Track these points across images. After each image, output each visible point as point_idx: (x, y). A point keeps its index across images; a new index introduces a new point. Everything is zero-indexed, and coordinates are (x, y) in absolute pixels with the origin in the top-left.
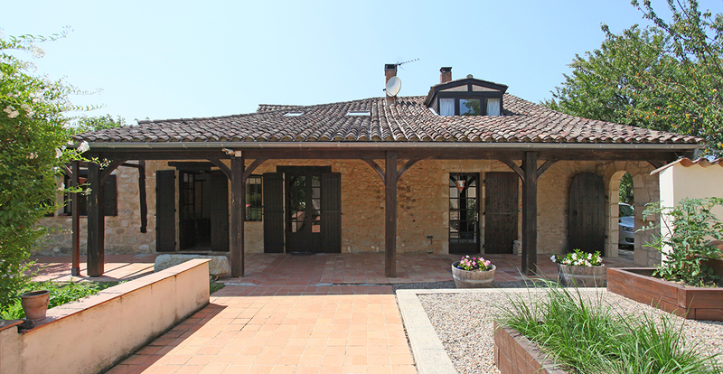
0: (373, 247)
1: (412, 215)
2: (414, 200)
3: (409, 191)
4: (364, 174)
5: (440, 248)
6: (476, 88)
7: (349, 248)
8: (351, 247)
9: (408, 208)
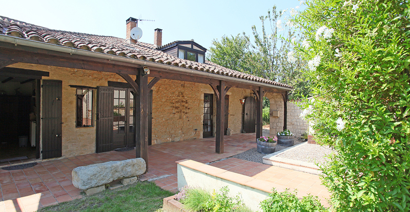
0: (168, 139)
1: (187, 117)
2: (189, 109)
3: (187, 103)
4: (165, 91)
5: (199, 135)
6: (195, 47)
7: (155, 141)
8: (156, 140)
9: (186, 113)
